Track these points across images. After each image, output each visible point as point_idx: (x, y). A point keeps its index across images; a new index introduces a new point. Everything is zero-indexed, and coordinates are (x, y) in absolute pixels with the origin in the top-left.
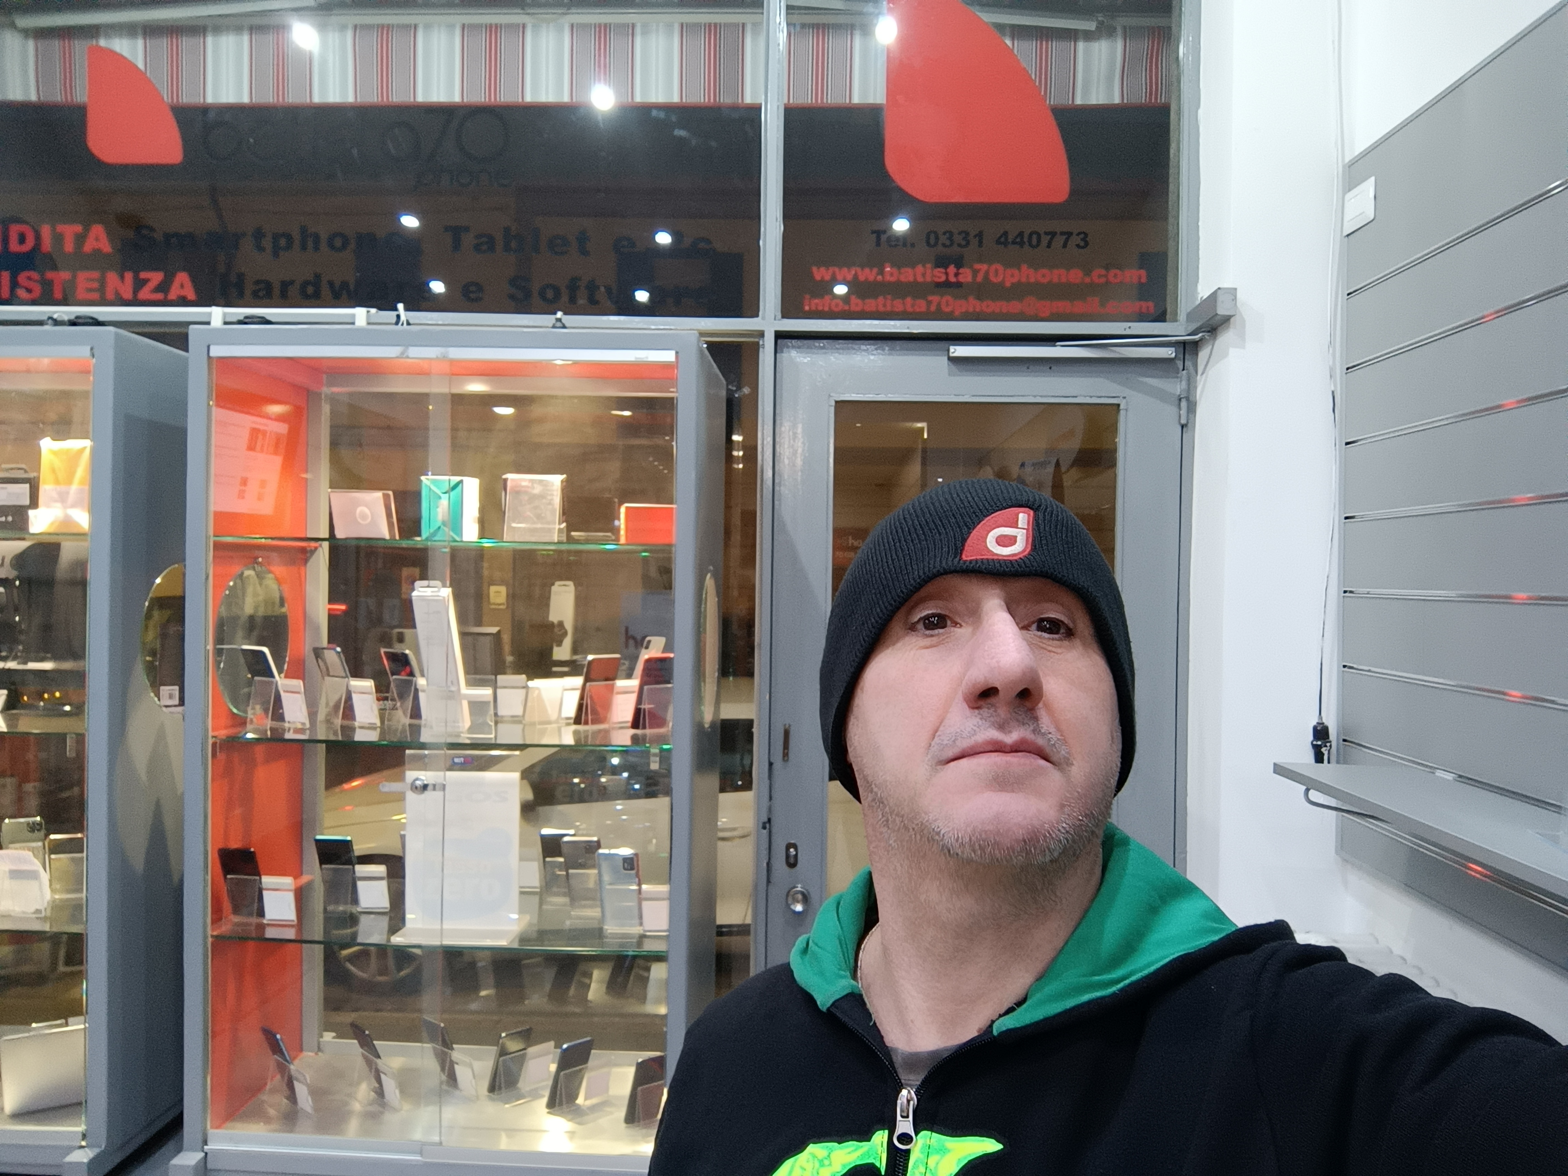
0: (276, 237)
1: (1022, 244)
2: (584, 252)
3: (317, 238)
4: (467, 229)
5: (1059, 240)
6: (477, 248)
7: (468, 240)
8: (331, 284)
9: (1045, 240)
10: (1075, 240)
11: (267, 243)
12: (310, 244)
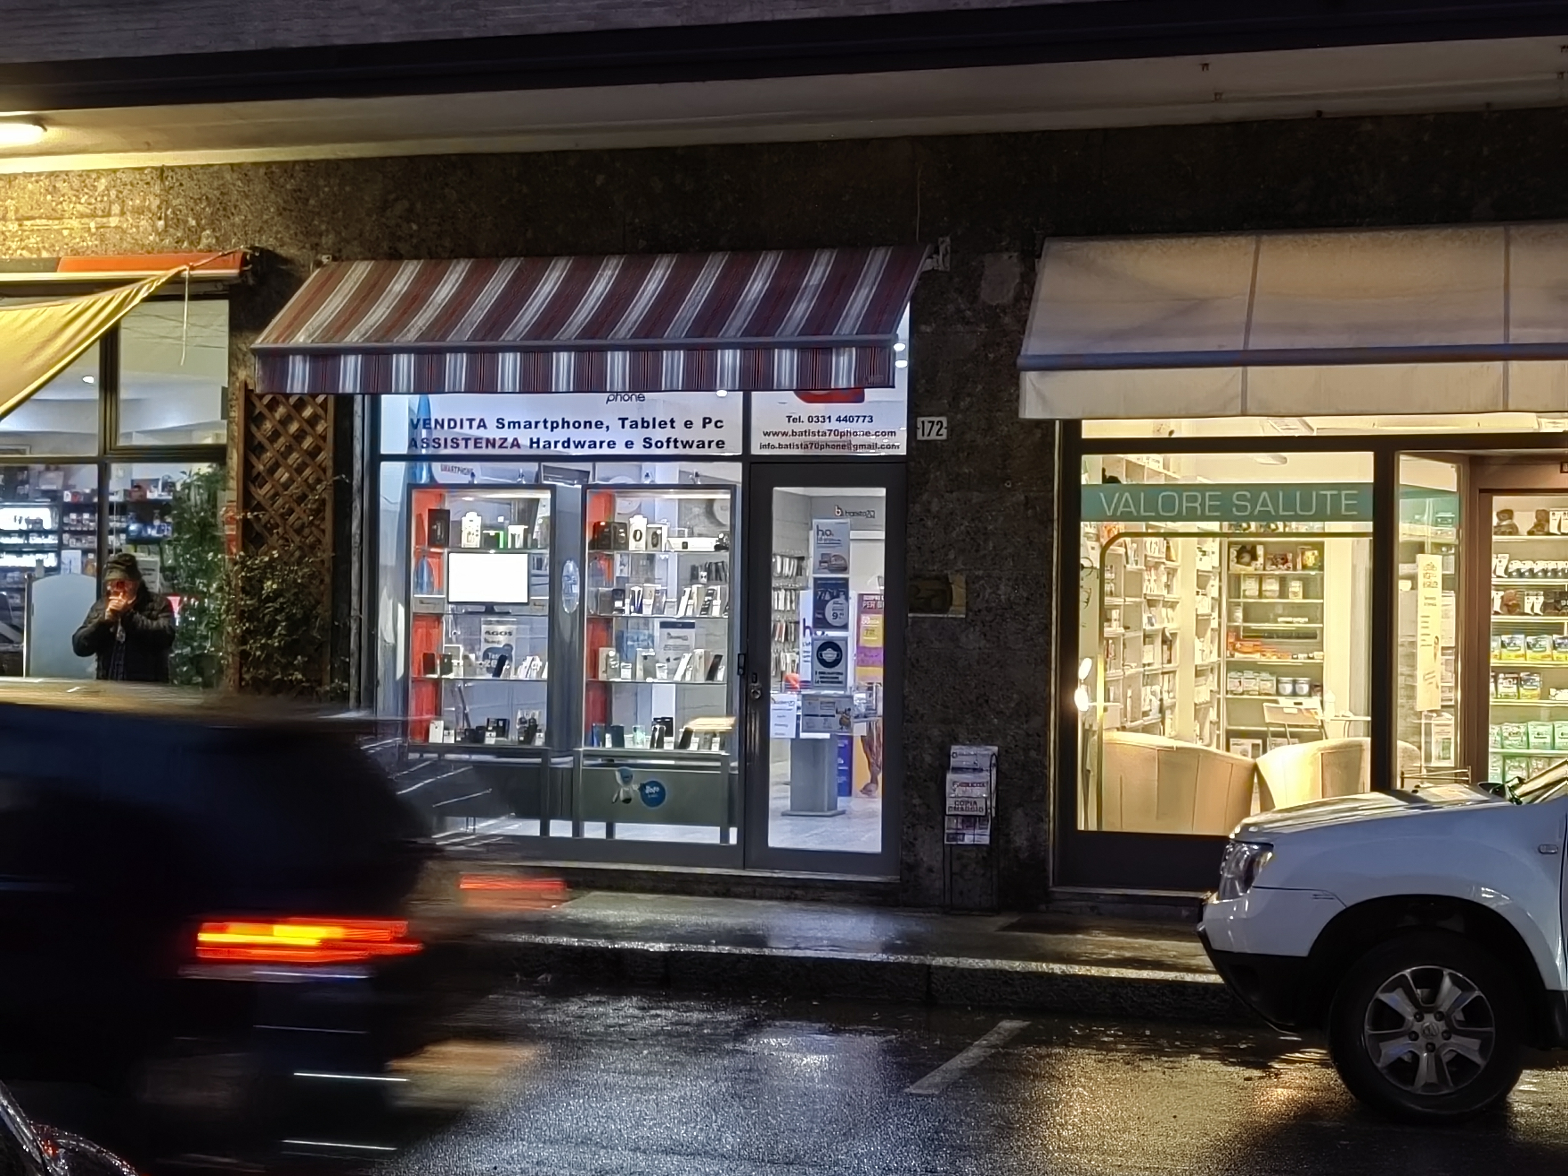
0: (552, 423)
1: (846, 421)
2: (672, 427)
3: (568, 423)
4: (627, 419)
5: (861, 419)
6: (631, 427)
7: (627, 423)
8: (574, 442)
9: (856, 419)
10: (867, 419)
11: (549, 425)
12: (566, 425)
